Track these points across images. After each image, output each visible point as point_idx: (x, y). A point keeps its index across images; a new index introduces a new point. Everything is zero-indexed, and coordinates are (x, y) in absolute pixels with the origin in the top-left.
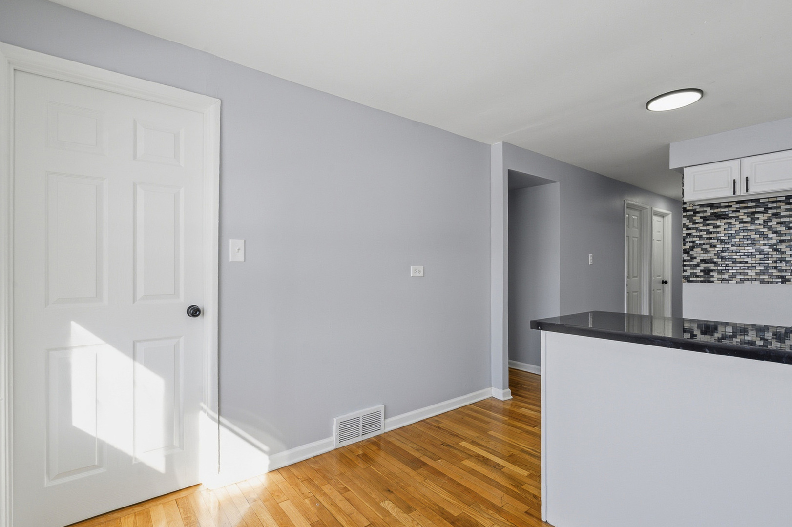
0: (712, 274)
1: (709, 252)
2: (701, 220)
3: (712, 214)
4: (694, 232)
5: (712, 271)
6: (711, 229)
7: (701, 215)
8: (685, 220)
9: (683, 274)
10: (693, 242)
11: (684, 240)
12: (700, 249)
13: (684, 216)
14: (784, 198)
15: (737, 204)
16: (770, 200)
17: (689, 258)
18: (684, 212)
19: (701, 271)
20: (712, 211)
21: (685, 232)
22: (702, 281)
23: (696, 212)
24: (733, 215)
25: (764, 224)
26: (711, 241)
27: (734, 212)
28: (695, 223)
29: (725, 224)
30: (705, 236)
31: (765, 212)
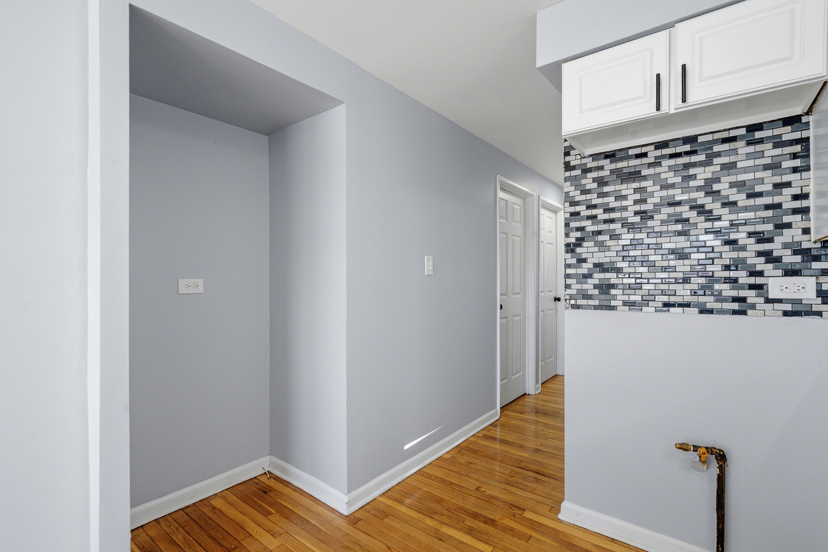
0: (613, 292)
1: (608, 248)
2: (595, 185)
3: (612, 171)
4: (582, 209)
5: (613, 286)
6: (611, 201)
7: (594, 174)
8: (568, 187)
9: (566, 293)
10: (582, 229)
11: (567, 225)
12: (592, 244)
13: (566, 179)
14: (743, 131)
15: (656, 148)
16: (717, 136)
17: (574, 261)
18: (566, 171)
19: (595, 286)
20: (613, 166)
21: (569, 210)
22: (596, 308)
23: (586, 170)
24: (651, 171)
25: (708, 189)
26: (612, 226)
27: (650, 165)
28: (585, 192)
29: (636, 190)
30: (603, 216)
31: (708, 163)
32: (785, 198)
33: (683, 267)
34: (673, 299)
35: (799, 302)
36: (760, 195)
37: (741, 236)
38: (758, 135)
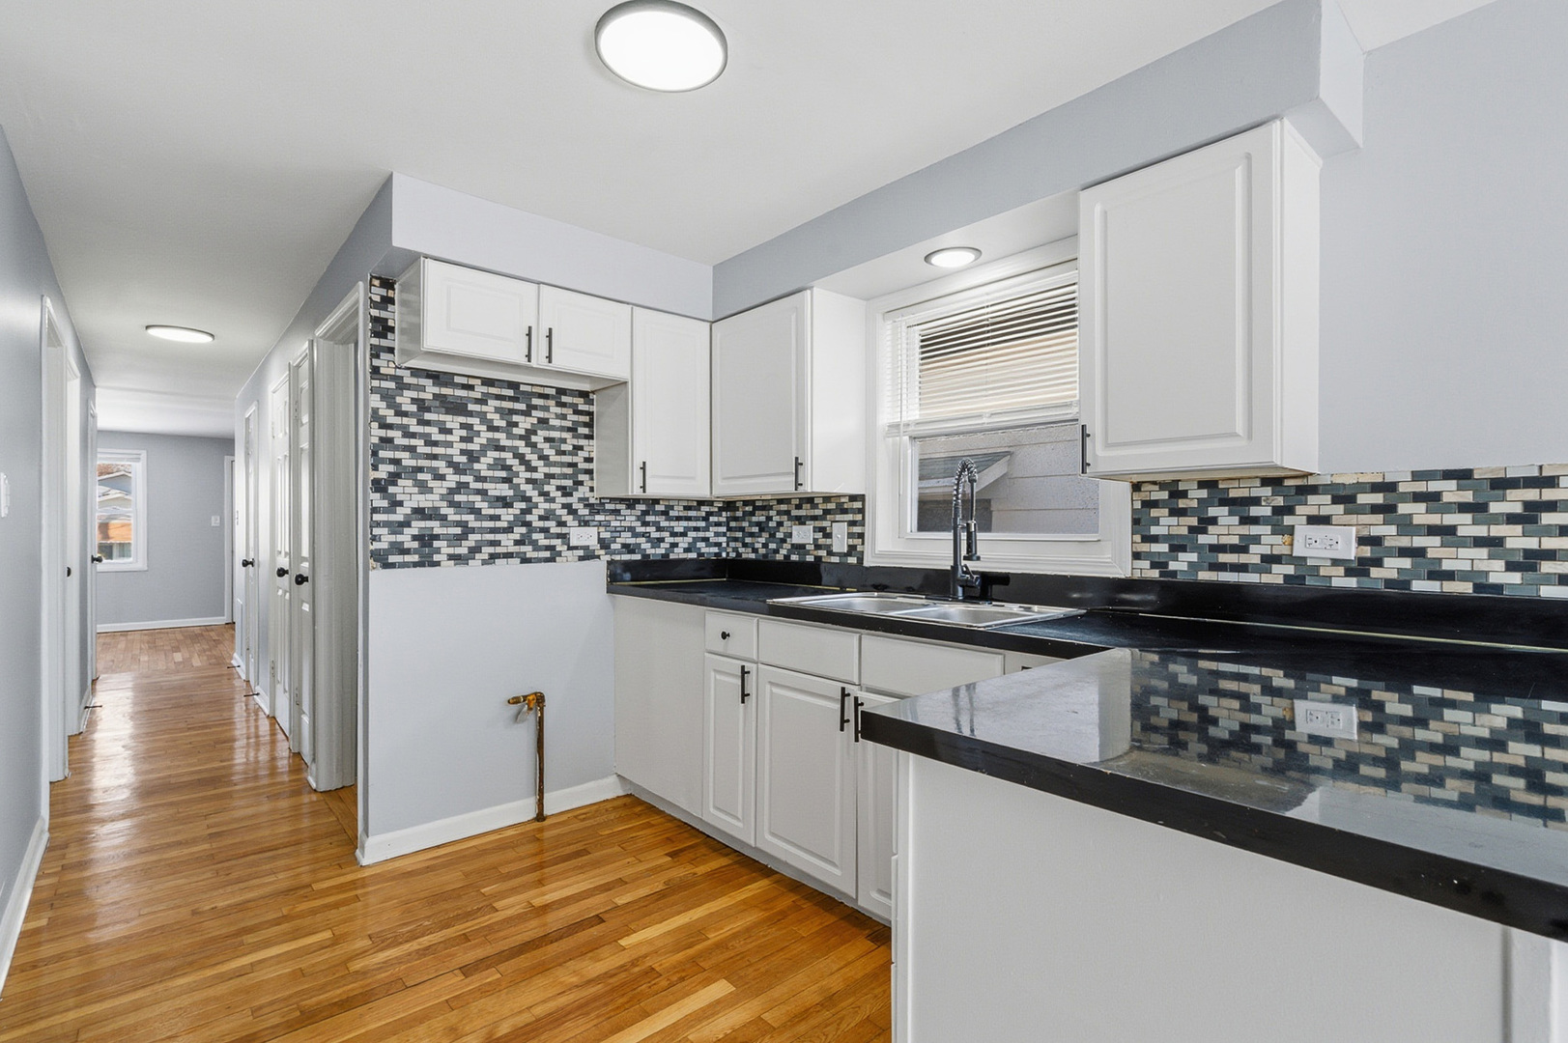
0: (436, 544)
1: (430, 491)
2: (414, 408)
3: (436, 396)
4: (396, 435)
5: (437, 537)
6: (434, 432)
7: (414, 394)
8: (375, 401)
9: (372, 547)
10: (396, 462)
11: (375, 454)
12: (410, 483)
13: (374, 390)
14: (553, 392)
15: (482, 384)
16: (536, 390)
17: (386, 503)
18: (373, 378)
19: (415, 538)
20: (436, 390)
21: (377, 432)
22: (415, 565)
23: (402, 386)
24: (476, 408)
25: (526, 437)
26: (435, 464)
27: (478, 401)
28: (400, 413)
29: (463, 426)
30: (423, 449)
31: (527, 413)
32: (579, 459)
33: (507, 515)
34: (499, 550)
35: (586, 548)
36: (564, 453)
37: (550, 488)
38: (564, 399)
